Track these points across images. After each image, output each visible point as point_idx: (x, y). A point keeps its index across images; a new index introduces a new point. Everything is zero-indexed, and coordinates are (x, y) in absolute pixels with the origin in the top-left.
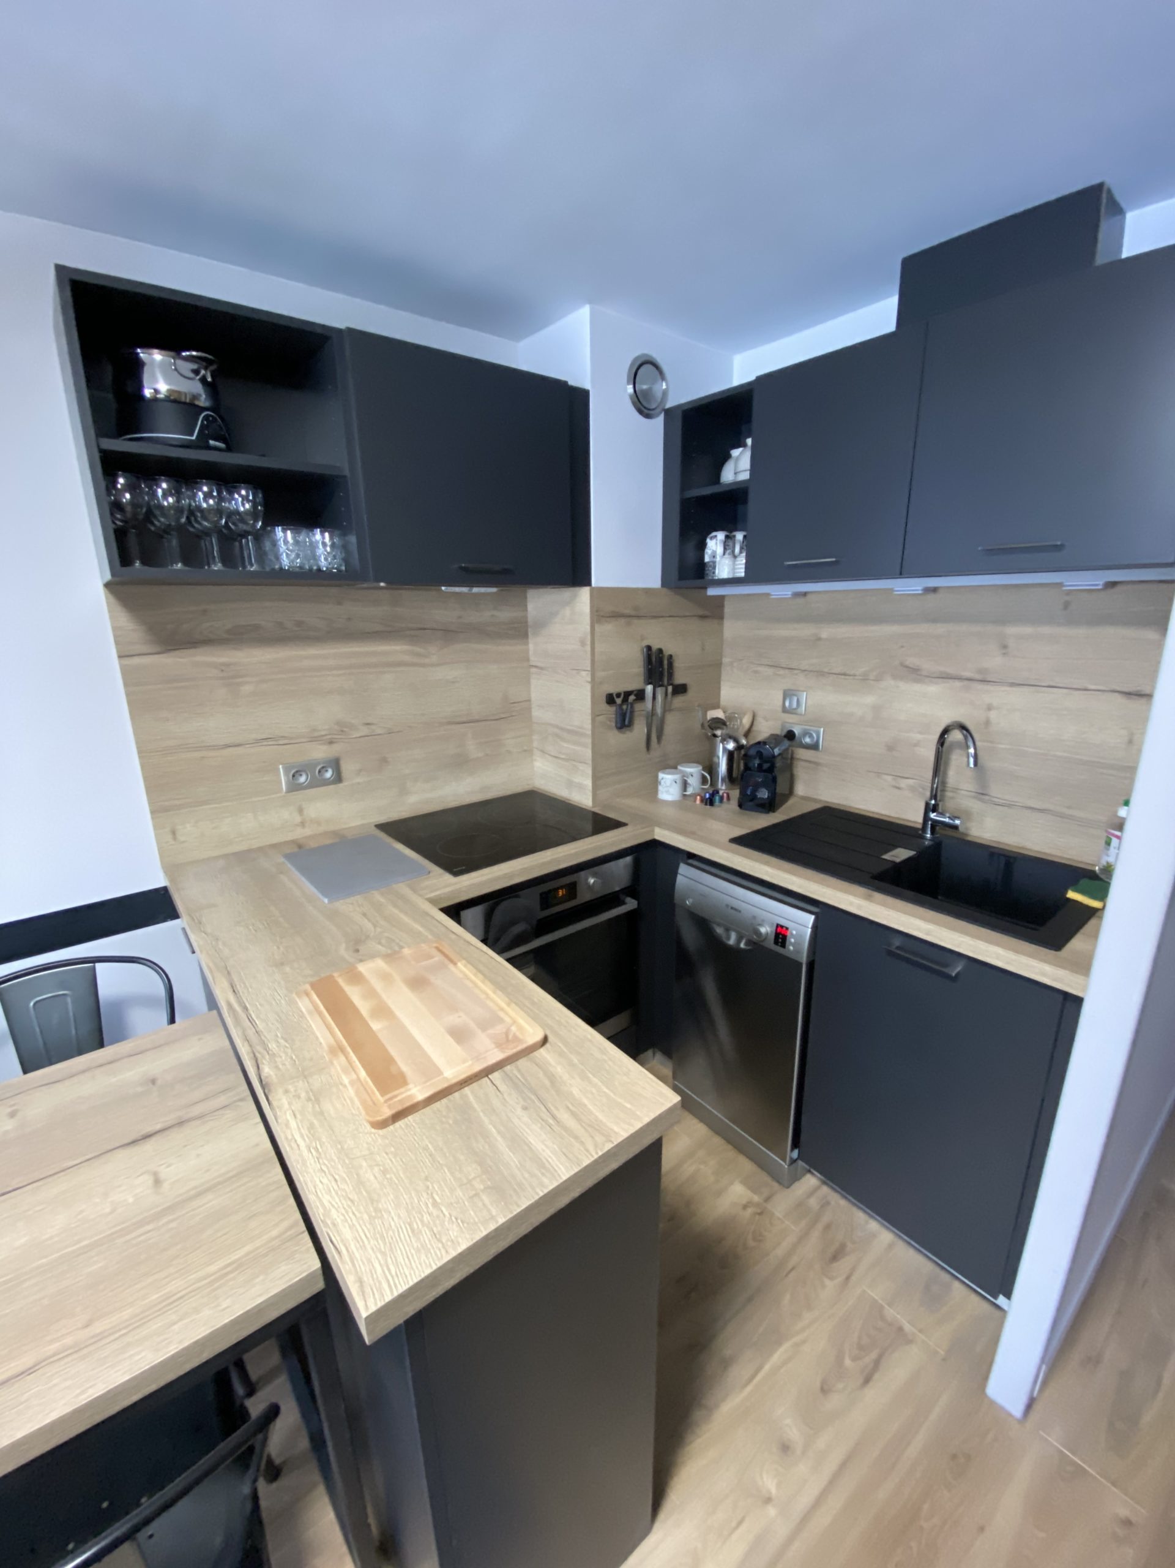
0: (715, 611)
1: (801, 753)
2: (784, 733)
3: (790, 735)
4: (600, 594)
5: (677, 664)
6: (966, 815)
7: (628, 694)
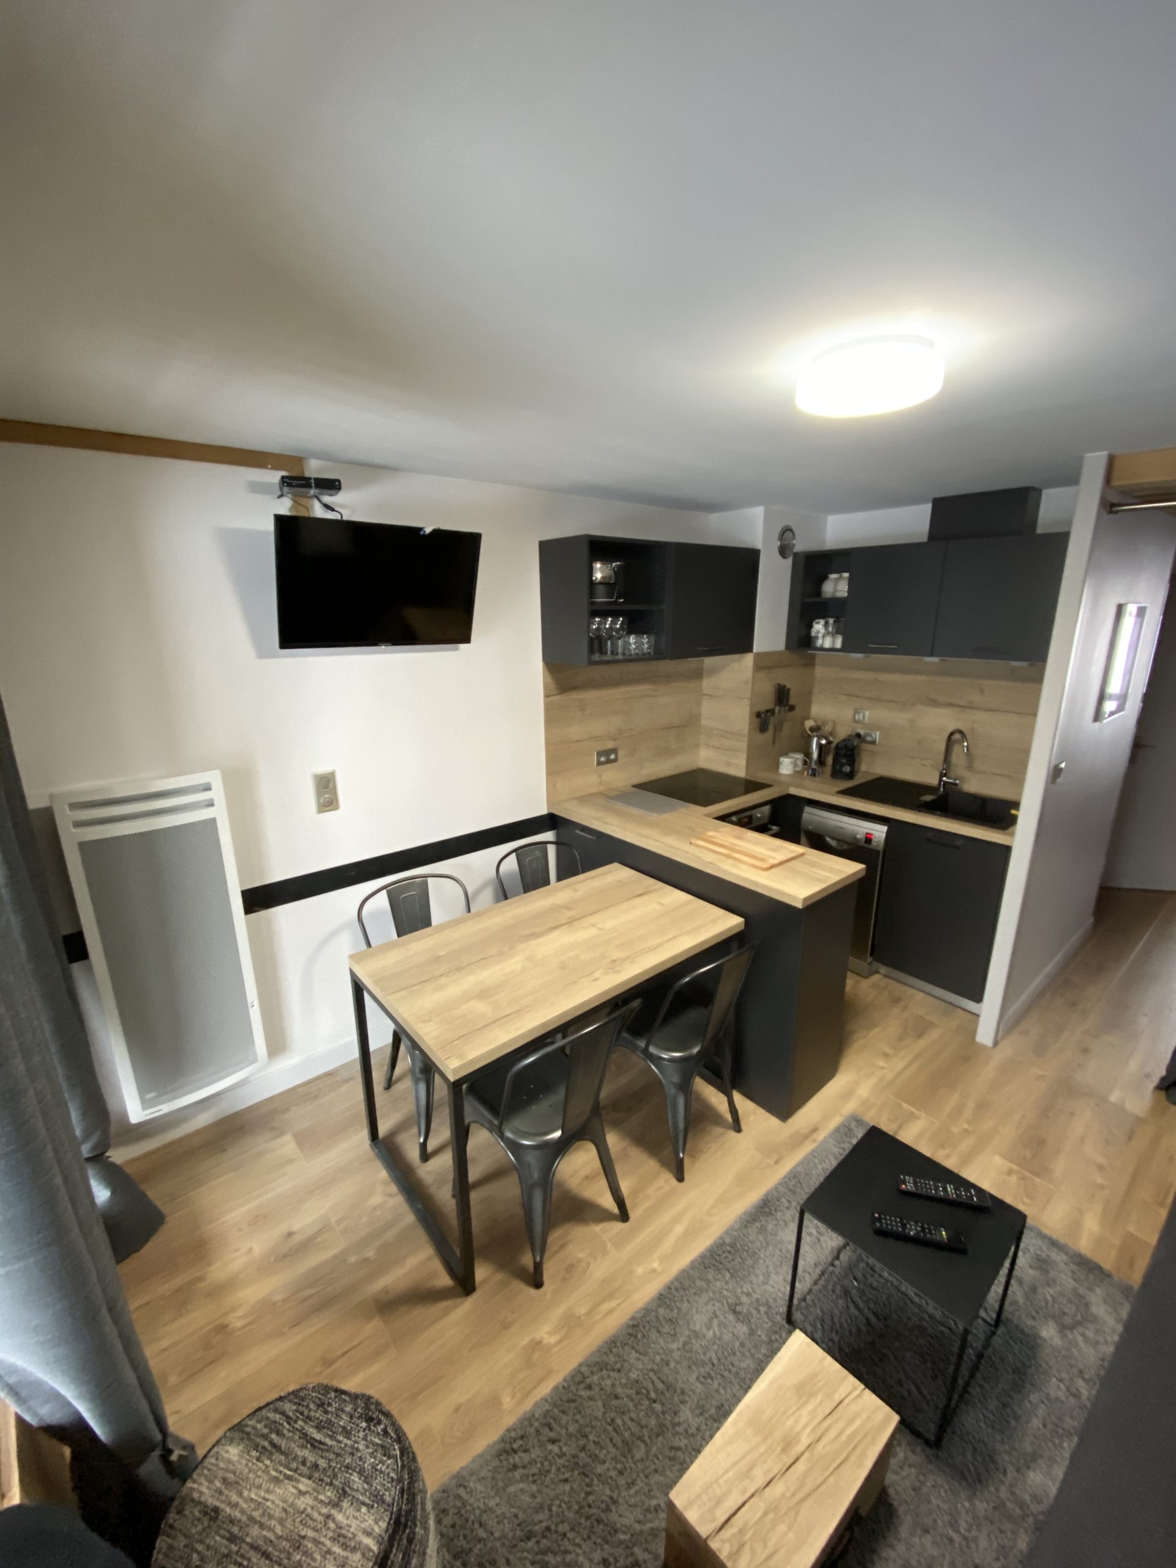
0: (811, 663)
1: (864, 746)
2: (854, 734)
3: (858, 735)
4: (759, 656)
5: (792, 694)
6: (962, 779)
7: (767, 711)
